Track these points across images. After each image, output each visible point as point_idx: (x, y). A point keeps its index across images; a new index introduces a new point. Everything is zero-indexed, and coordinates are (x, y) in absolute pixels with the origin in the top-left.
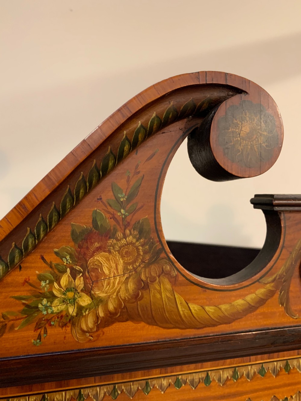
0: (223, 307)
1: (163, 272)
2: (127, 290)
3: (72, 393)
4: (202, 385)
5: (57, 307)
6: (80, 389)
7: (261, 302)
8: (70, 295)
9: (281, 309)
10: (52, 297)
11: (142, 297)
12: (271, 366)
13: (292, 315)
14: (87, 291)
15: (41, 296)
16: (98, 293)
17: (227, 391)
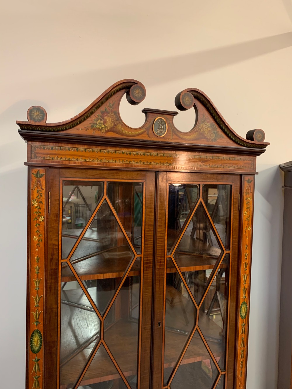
0: (133, 133)
1: (120, 123)
2: (112, 125)
3: (99, 150)
4: (129, 154)
5: (97, 126)
6: (101, 149)
7: (142, 133)
8: (100, 124)
9: (147, 136)
10: (96, 124)
11: (115, 127)
12: (146, 153)
13: (150, 138)
14: (104, 124)
15: (94, 124)
16: (106, 125)
17: (135, 157)
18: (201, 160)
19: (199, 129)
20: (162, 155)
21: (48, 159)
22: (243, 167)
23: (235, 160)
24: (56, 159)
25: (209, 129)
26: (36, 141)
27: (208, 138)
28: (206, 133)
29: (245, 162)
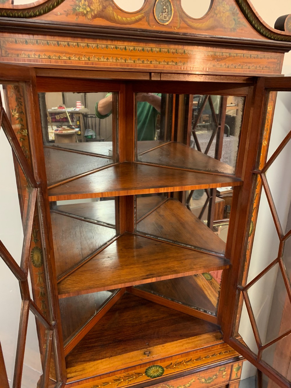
0: (128, 19)
1: (110, 4)
2: (100, 8)
3: (85, 44)
4: (124, 50)
5: (81, 10)
6: (88, 43)
7: (140, 19)
8: (84, 7)
9: (146, 23)
10: (80, 7)
11: (104, 11)
12: (146, 48)
13: (150, 26)
14: (89, 6)
15: (77, 6)
16: (92, 7)
17: (131, 54)
18: (215, 58)
19: (215, 13)
20: (166, 50)
21: (22, 56)
22: (266, 67)
23: (257, 58)
24: (33, 56)
25: (228, 14)
26: (5, 32)
27: (226, 26)
28: (224, 19)
29: (270, 60)
